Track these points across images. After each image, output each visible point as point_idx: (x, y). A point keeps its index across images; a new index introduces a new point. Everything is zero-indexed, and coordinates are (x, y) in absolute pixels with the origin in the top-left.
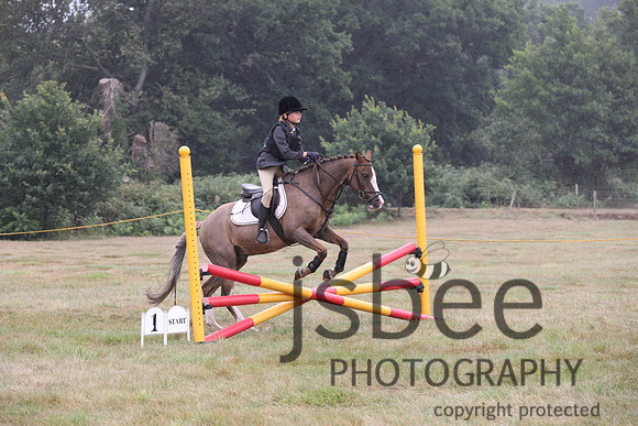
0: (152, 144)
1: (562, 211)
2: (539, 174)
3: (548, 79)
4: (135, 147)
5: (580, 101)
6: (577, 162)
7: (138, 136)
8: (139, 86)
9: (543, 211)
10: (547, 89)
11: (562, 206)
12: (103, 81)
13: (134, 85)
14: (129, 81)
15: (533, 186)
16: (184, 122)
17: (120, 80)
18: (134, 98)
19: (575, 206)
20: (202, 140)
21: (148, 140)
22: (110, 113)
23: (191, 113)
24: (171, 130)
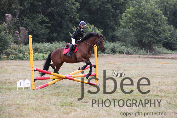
1: (139, 56)
2: (133, 45)
4: (15, 34)
5: (145, 24)
7: (16, 31)
9: (134, 56)
11: (140, 54)
12: (6, 15)
13: (15, 16)
18: (15, 20)
19: (143, 54)
21: (19, 32)
22: (8, 24)
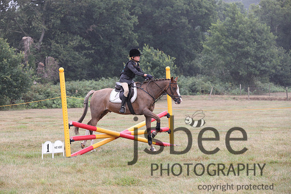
0: (47, 67)
1: (234, 97)
2: (224, 80)
3: (227, 37)
4: (39, 68)
5: (242, 47)
6: (240, 74)
7: (40, 63)
8: (41, 40)
9: (225, 96)
10: (227, 41)
11: (234, 94)
12: (24, 38)
13: (38, 39)
14: (36, 38)
15: (221, 85)
16: (61, 56)
17: (32, 37)
18: (38, 46)
19: (239, 94)
20: (70, 65)
21: (45, 65)
22: (28, 52)
23: (65, 52)
24: (56, 60)
